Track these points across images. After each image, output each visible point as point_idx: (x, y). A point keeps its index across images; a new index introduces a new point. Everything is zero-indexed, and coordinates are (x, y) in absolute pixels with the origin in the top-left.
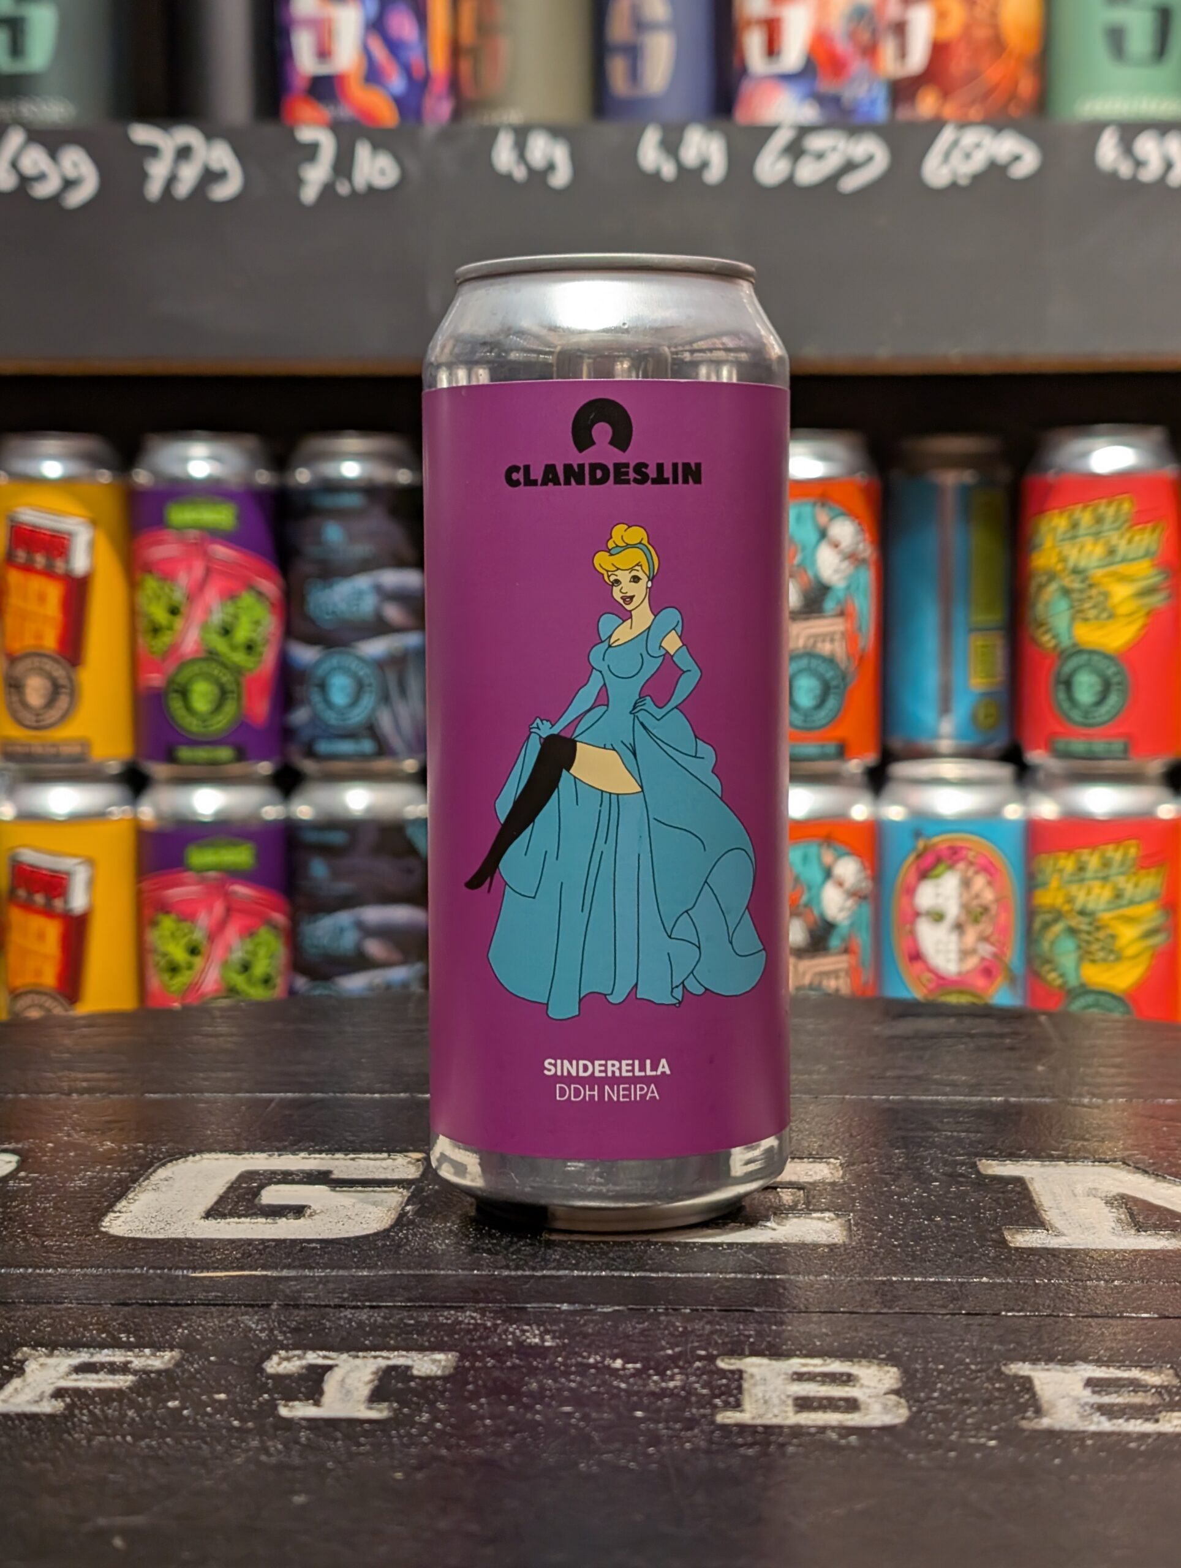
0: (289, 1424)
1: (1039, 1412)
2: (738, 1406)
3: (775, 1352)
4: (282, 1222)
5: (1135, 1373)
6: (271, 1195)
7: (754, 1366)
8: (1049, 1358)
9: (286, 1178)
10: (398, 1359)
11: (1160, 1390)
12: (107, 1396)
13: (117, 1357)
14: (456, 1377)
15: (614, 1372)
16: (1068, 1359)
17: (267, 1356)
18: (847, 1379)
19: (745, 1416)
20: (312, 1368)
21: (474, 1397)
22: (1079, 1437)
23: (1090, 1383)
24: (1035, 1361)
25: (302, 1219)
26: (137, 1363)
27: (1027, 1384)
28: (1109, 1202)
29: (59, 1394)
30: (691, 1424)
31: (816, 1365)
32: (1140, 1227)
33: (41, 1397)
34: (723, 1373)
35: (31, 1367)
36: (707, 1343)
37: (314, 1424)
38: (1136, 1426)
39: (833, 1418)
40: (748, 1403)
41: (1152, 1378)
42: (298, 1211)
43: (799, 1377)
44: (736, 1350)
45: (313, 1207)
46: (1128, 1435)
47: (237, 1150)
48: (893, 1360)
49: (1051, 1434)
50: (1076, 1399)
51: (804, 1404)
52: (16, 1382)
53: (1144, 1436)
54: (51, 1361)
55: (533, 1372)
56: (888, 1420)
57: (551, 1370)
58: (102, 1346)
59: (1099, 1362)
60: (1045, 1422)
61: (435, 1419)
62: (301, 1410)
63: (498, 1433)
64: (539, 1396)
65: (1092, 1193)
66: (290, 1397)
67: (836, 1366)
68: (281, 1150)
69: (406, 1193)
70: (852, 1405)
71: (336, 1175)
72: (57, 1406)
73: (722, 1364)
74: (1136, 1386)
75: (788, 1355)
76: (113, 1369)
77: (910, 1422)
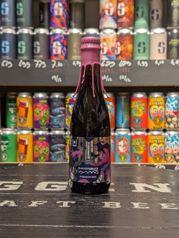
0: (60, 207)
1: (134, 207)
2: (104, 206)
3: (108, 201)
4: (54, 189)
5: (144, 203)
6: (52, 186)
7: (106, 203)
8: (135, 202)
9: (53, 184)
10: (70, 202)
11: (146, 205)
12: (42, 205)
13: (41, 202)
14: (76, 204)
15: (92, 203)
16: (137, 202)
17: (56, 201)
18: (115, 204)
19: (105, 207)
20: (61, 203)
21: (78, 205)
22: (137, 209)
23: (139, 204)
24: (134, 202)
25: (56, 189)
26: (43, 202)
27: (133, 204)
28: (143, 187)
29: (36, 205)
30: (100, 207)
31: (112, 202)
32: (146, 190)
33: (35, 205)
34: (103, 203)
35: (33, 202)
36: (101, 200)
37: (63, 207)
38: (143, 208)
39: (114, 207)
40: (105, 206)
41: (145, 204)
42: (56, 188)
43: (110, 204)
44: (104, 201)
45: (57, 187)
46: (142, 209)
47: (47, 181)
48: (120, 202)
49: (135, 208)
50: (137, 206)
51: (111, 206)
52: (32, 204)
53: (144, 209)
54: (35, 202)
55: (84, 203)
56: (119, 207)
57: (85, 203)
58: (39, 201)
59: (140, 202)
60: (134, 208)
61: (75, 207)
62: (61, 206)
63: (81, 208)
64: (85, 205)
65: (141, 186)
66: (60, 205)
67: (114, 203)
68: (52, 181)
69: (67, 186)
70: (115, 206)
71: (59, 184)
72: (37, 206)
73: (102, 202)
74: (143, 204)
75: (109, 202)
76: (41, 203)
77: (121, 207)
